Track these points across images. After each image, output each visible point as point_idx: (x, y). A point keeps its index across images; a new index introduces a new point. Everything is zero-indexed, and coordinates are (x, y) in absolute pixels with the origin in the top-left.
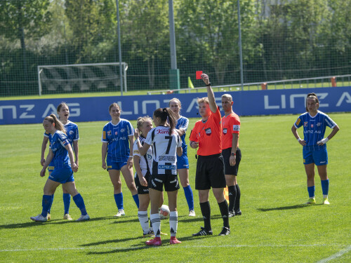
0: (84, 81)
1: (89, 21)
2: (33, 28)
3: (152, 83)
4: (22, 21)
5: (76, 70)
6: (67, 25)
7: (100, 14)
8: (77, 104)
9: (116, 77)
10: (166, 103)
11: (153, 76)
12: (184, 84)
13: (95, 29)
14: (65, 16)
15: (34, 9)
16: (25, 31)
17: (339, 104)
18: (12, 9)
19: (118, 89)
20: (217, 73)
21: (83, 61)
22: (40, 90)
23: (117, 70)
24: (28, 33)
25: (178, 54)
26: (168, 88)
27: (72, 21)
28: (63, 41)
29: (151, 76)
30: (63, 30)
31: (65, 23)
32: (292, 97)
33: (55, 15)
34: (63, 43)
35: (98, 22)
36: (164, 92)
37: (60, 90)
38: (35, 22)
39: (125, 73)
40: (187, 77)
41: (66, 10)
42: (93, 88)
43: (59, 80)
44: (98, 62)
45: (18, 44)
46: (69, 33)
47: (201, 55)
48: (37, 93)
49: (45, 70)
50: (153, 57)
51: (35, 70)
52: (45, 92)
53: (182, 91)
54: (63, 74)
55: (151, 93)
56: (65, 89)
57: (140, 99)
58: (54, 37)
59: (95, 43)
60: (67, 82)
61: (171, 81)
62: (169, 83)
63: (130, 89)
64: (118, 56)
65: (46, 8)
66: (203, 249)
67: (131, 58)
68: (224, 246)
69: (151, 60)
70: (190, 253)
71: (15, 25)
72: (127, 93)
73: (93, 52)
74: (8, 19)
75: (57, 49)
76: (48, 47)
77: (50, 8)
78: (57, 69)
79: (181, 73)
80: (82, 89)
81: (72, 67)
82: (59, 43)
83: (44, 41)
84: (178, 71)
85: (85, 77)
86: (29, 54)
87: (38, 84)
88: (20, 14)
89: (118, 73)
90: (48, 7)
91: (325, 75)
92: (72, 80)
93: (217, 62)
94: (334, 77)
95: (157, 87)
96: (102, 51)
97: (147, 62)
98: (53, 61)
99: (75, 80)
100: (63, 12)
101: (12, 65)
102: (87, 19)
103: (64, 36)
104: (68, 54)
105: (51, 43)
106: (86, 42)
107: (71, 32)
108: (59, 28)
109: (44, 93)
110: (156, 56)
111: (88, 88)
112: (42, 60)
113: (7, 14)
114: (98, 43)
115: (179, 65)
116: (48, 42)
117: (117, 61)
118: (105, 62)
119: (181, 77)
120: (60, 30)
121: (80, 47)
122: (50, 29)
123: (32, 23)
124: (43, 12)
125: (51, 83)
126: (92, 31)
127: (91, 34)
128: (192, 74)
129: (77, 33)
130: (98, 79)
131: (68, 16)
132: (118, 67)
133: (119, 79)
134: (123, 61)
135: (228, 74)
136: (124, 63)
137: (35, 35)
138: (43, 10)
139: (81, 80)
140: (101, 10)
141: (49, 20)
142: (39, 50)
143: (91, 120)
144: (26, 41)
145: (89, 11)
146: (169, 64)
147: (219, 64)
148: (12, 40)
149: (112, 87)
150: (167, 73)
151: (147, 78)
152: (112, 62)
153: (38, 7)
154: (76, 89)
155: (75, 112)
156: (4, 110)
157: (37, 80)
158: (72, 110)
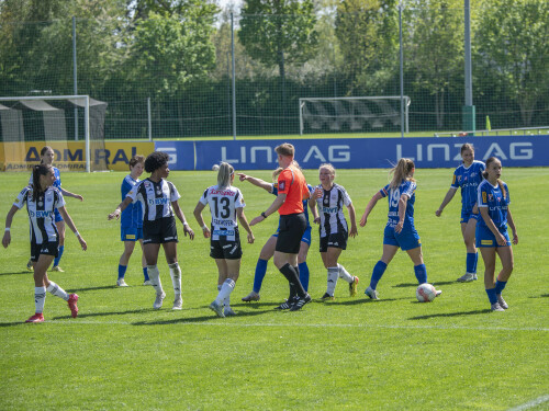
0: (356, 119)
1: (364, 44)
2: (295, 50)
3: (440, 123)
4: (282, 42)
5: (346, 104)
6: (337, 48)
7: (378, 35)
8: (347, 147)
9: (396, 114)
10: (456, 148)
11: (442, 113)
12: (480, 125)
13: (372, 53)
14: (334, 37)
15: (297, 28)
16: (286, 55)
18: (270, 27)
19: (398, 129)
20: (523, 111)
21: (355, 93)
22: (302, 128)
23: (397, 105)
24: (289, 58)
25: (474, 87)
26: (461, 129)
27: (343, 45)
28: (331, 68)
29: (439, 114)
30: (331, 54)
31: (333, 44)
33: (323, 36)
34: (331, 70)
35: (375, 45)
36: (455, 134)
37: (325, 129)
38: (298, 44)
39: (407, 109)
40: (485, 116)
41: (336, 30)
42: (367, 128)
43: (325, 117)
44: (374, 95)
45: (276, 71)
46: (340, 58)
47: (503, 90)
48: (298, 132)
49: (308, 104)
50: (442, 90)
51: (297, 103)
52: (308, 130)
53: (478, 134)
54: (330, 108)
55: (438, 134)
56: (332, 128)
57: (425, 142)
58: (321, 63)
59: (370, 71)
60: (334, 119)
61: (464, 121)
62: (461, 122)
63: (411, 130)
64: (399, 88)
65: (312, 27)
66: (501, 332)
67: (415, 90)
68: (527, 329)
69: (440, 93)
70: (484, 336)
71: (274, 48)
72: (408, 135)
73: (368, 83)
74: (264, 39)
75: (323, 78)
76: (312, 75)
77: (316, 27)
78: (323, 102)
79: (477, 111)
80: (353, 128)
81: (342, 101)
82: (327, 70)
83: (308, 67)
84: (474, 107)
85: (356, 113)
86: (290, 83)
87: (298, 120)
88: (280, 34)
89: (399, 109)
90: (315, 26)
92: (341, 116)
93: (523, 97)
95: (446, 127)
96: (379, 81)
97: (434, 95)
98: (318, 93)
99: (344, 117)
100: (332, 32)
101: (268, 96)
102: (361, 42)
103: (332, 62)
104: (337, 84)
105: (317, 70)
106: (360, 70)
107: (342, 57)
108: (327, 51)
109: (305, 132)
110: (446, 89)
111: (360, 127)
112: (305, 92)
113: (263, 33)
114: (374, 72)
115: (475, 101)
116: (313, 68)
117: (398, 94)
118: (382, 95)
119: (477, 116)
120: (328, 54)
121: (353, 76)
122: (316, 53)
123: (294, 45)
124: (309, 32)
125: (315, 119)
126: (367, 56)
127: (366, 59)
128: (492, 113)
129: (349, 58)
130: (373, 116)
131: (339, 37)
132: (399, 101)
133: (400, 116)
134: (405, 94)
135: (536, 114)
136: (407, 97)
137: (298, 59)
138: (308, 29)
139: (352, 116)
140: (379, 30)
141: (314, 42)
142: (302, 78)
143: (364, 167)
144: (286, 67)
145: (365, 32)
146: (463, 99)
147: (525, 100)
148: (268, 66)
149: (390, 126)
150: (461, 111)
151: (434, 117)
152: (391, 94)
153: (302, 25)
154: (346, 128)
155: (344, 157)
156: (257, 152)
157: (298, 115)
158: (341, 154)
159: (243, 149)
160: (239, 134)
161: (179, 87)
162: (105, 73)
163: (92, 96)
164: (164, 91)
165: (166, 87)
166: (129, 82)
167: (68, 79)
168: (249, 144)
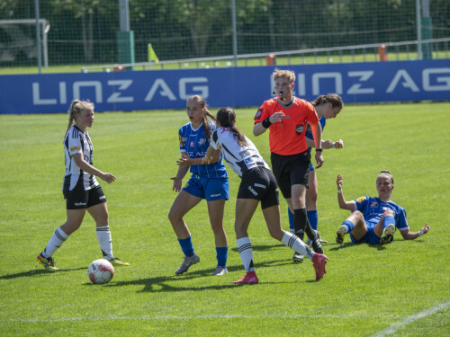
3: (88, 53)
9: (30, 42)
10: (112, 86)
11: (91, 41)
12: (142, 56)
17: (391, 89)
19: (34, 63)
20: (195, 37)
23: (31, 32)
25: (131, 7)
26: (116, 61)
29: (88, 42)
32: (316, 77)
36: (109, 69)
39: (45, 37)
40: (146, 45)
47: (169, 10)
50: (91, 11)
53: (137, 67)
55: (87, 69)
57: (70, 79)
61: (119, 51)
62: (116, 53)
63: (53, 62)
64: (33, 9)
66: (171, 322)
67: (56, 11)
68: (205, 316)
69: (88, 15)
70: (149, 328)
72: (48, 70)
79: (136, 38)
84: (132, 34)
89: (34, 37)
91: (368, 43)
93: (195, 19)
94: (383, 46)
95: (97, 59)
97: (80, 19)
110: (95, 9)
115: (133, 25)
117: (33, 16)
118: (12, 18)
119: (136, 45)
128: (154, 40)
132: (33, 27)
133: (35, 45)
134: (41, 17)
135: (211, 40)
136: (43, 21)
146: (117, 23)
147: (198, 23)
149: (22, 59)
150: (115, 38)
151: (81, 46)
152: (24, 17)
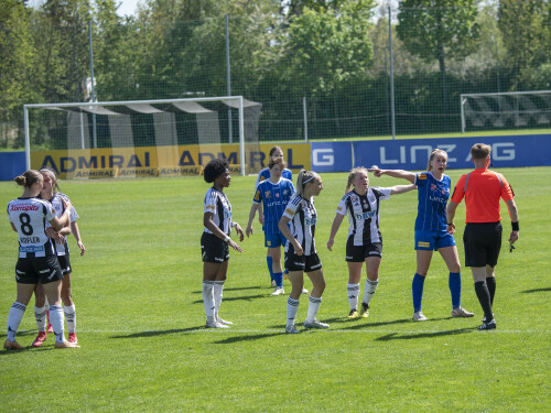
0: (520, 115)
1: (528, 36)
2: (455, 44)
4: (442, 36)
5: (510, 99)
6: (499, 40)
7: (543, 26)
8: (512, 145)
13: (536, 45)
14: (497, 29)
15: (458, 21)
16: (446, 50)
18: (430, 21)
21: (520, 88)
22: (464, 125)
24: (450, 52)
27: (506, 36)
28: (493, 62)
30: (494, 47)
31: (496, 37)
33: (485, 28)
34: (494, 65)
35: (540, 37)
37: (489, 126)
38: (458, 37)
41: (499, 21)
42: (532, 124)
43: (489, 113)
44: (539, 89)
45: (436, 67)
46: (503, 51)
48: (459, 130)
49: (470, 100)
51: (458, 100)
52: (470, 128)
54: (493, 104)
56: (496, 125)
58: (483, 57)
59: (535, 64)
60: (498, 116)
65: (473, 19)
71: (433, 42)
73: (533, 77)
74: (424, 34)
75: (485, 72)
76: (474, 69)
77: (478, 20)
78: (485, 98)
80: (518, 124)
81: (506, 96)
82: (489, 65)
83: (470, 62)
85: (521, 108)
86: (450, 79)
87: (459, 117)
88: (440, 27)
90: (476, 18)
92: (505, 112)
96: (544, 74)
98: (481, 88)
99: (508, 113)
100: (495, 24)
101: (427, 93)
102: (525, 33)
103: (495, 56)
104: (500, 79)
105: (479, 64)
106: (524, 63)
107: (505, 50)
108: (489, 45)
109: (467, 130)
111: (524, 124)
112: (467, 87)
113: (422, 27)
114: (539, 65)
116: (475, 63)
120: (490, 48)
121: (516, 70)
122: (478, 46)
123: (455, 39)
124: (470, 24)
125: (478, 116)
126: (531, 49)
127: (531, 52)
129: (513, 51)
130: (537, 111)
131: (502, 29)
137: (459, 53)
138: (469, 22)
139: (517, 112)
140: (544, 21)
141: (476, 36)
142: (463, 73)
144: (447, 62)
145: (529, 23)
148: (428, 62)
153: (463, 18)
154: (510, 125)
155: (508, 155)
156: (417, 151)
157: (459, 112)
158: (505, 152)
159: (403, 149)
160: (398, 133)
161: (335, 86)
162: (259, 73)
163: (246, 97)
164: (320, 90)
165: (322, 86)
166: (283, 82)
167: (221, 80)
168: (408, 144)
